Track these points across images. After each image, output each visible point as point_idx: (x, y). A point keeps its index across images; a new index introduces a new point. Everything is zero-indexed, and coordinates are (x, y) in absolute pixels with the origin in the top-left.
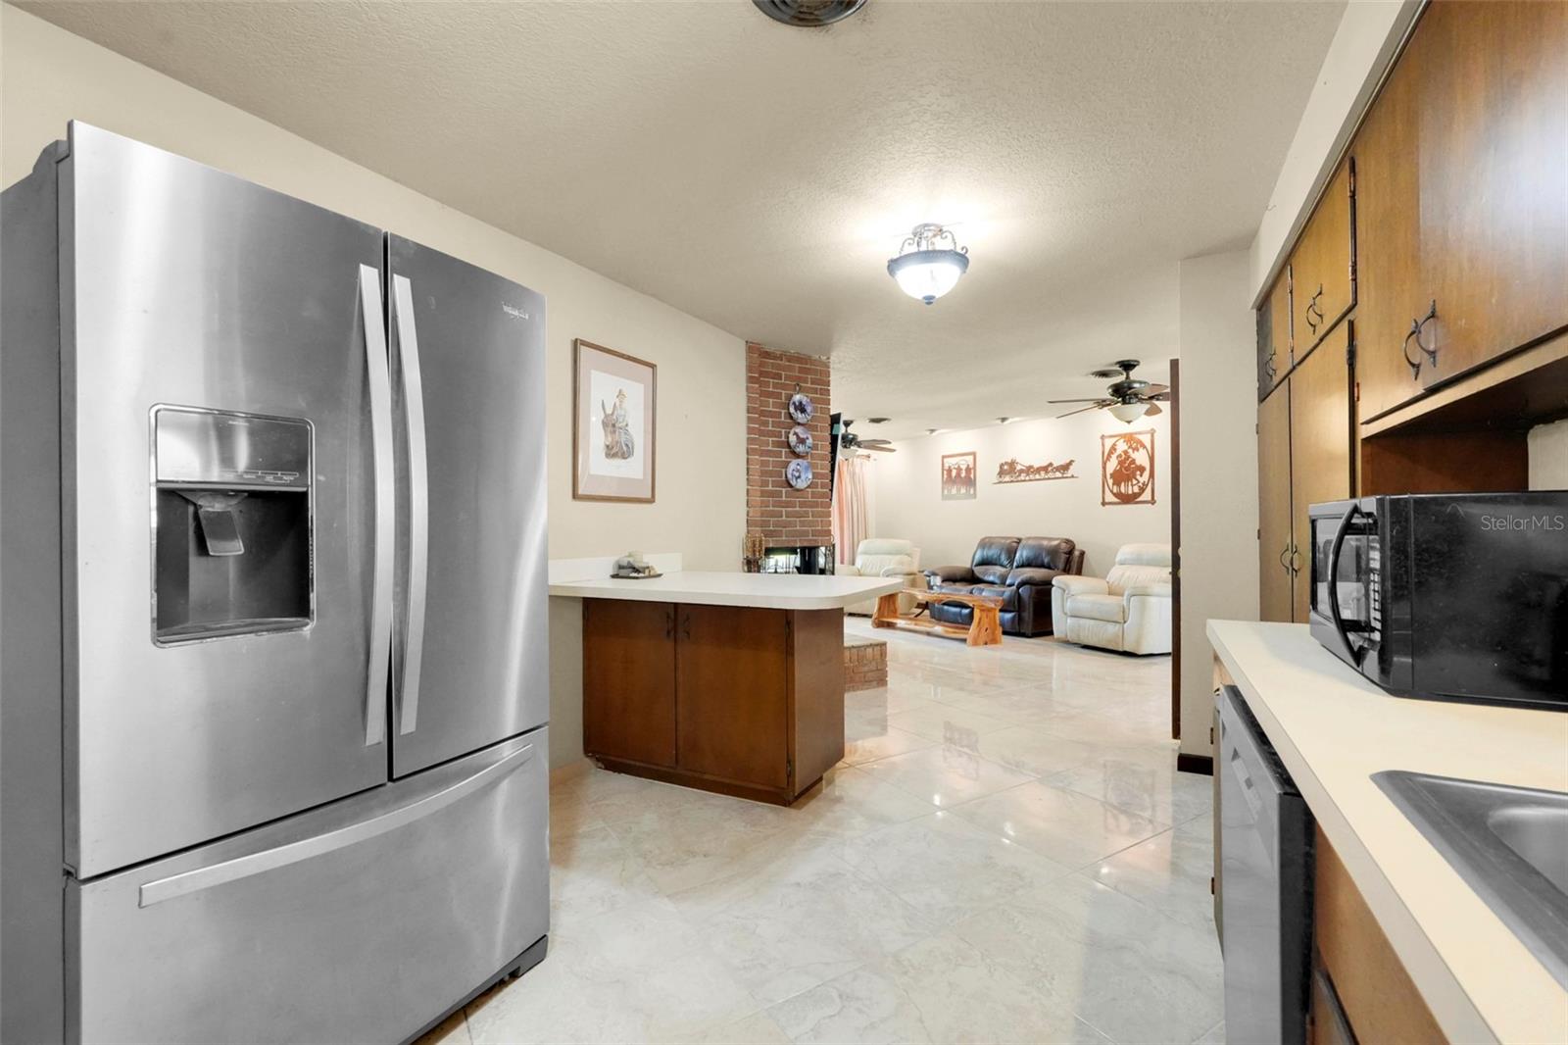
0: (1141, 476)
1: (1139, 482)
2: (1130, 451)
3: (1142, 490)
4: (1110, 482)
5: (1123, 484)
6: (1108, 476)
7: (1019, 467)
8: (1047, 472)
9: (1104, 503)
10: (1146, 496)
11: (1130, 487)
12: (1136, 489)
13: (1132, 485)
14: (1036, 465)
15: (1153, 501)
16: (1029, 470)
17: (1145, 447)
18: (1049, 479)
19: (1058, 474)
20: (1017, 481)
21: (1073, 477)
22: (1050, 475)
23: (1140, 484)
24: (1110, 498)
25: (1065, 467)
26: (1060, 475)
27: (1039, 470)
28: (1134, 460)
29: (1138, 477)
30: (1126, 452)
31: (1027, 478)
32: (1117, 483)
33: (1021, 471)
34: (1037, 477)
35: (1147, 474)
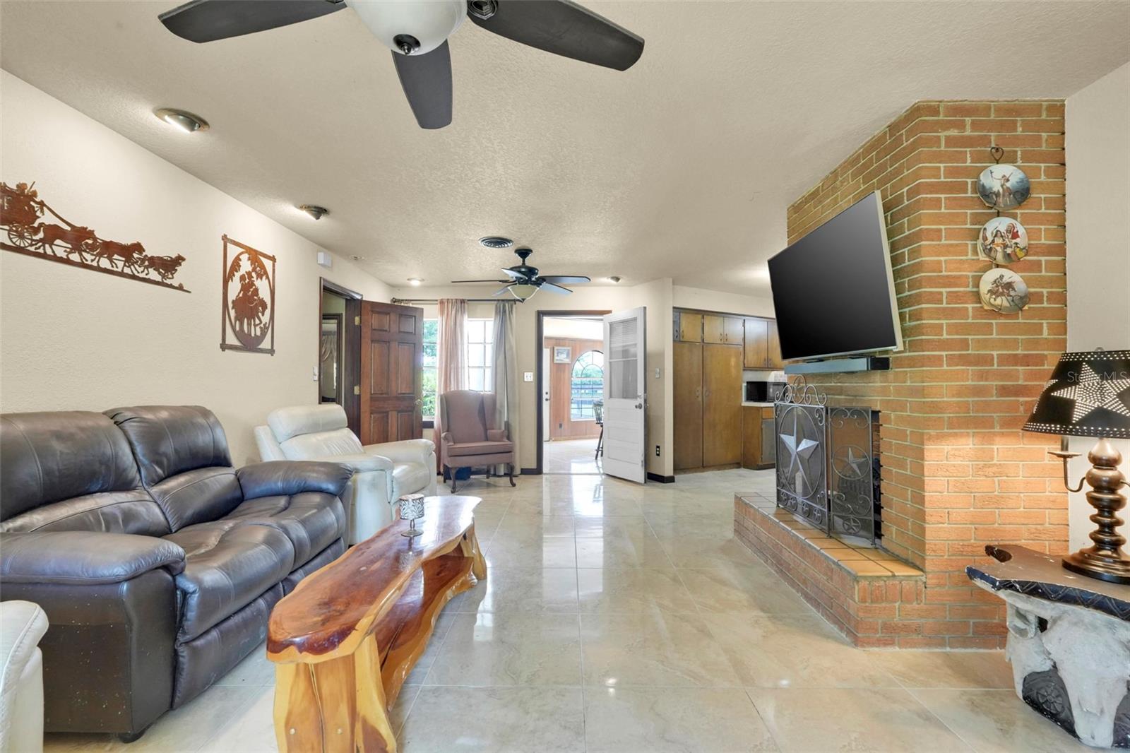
0: (263, 315)
1: (261, 322)
2: (254, 274)
3: (264, 334)
4: (232, 313)
5: (246, 320)
6: (230, 305)
7: (47, 219)
8: (129, 261)
9: (224, 346)
10: (266, 344)
11: (253, 327)
12: (258, 333)
13: (255, 326)
14: (103, 235)
15: (272, 351)
16: (80, 238)
17: (268, 278)
18: (133, 277)
19: (154, 275)
20: (44, 256)
21: (180, 288)
22: (138, 270)
23: (262, 325)
24: (232, 339)
25: (169, 265)
26: (158, 278)
27: (109, 248)
28: (256, 290)
29: (260, 314)
30: (249, 274)
31: (75, 257)
32: (239, 318)
33: (53, 233)
34: (104, 263)
35: (268, 312)
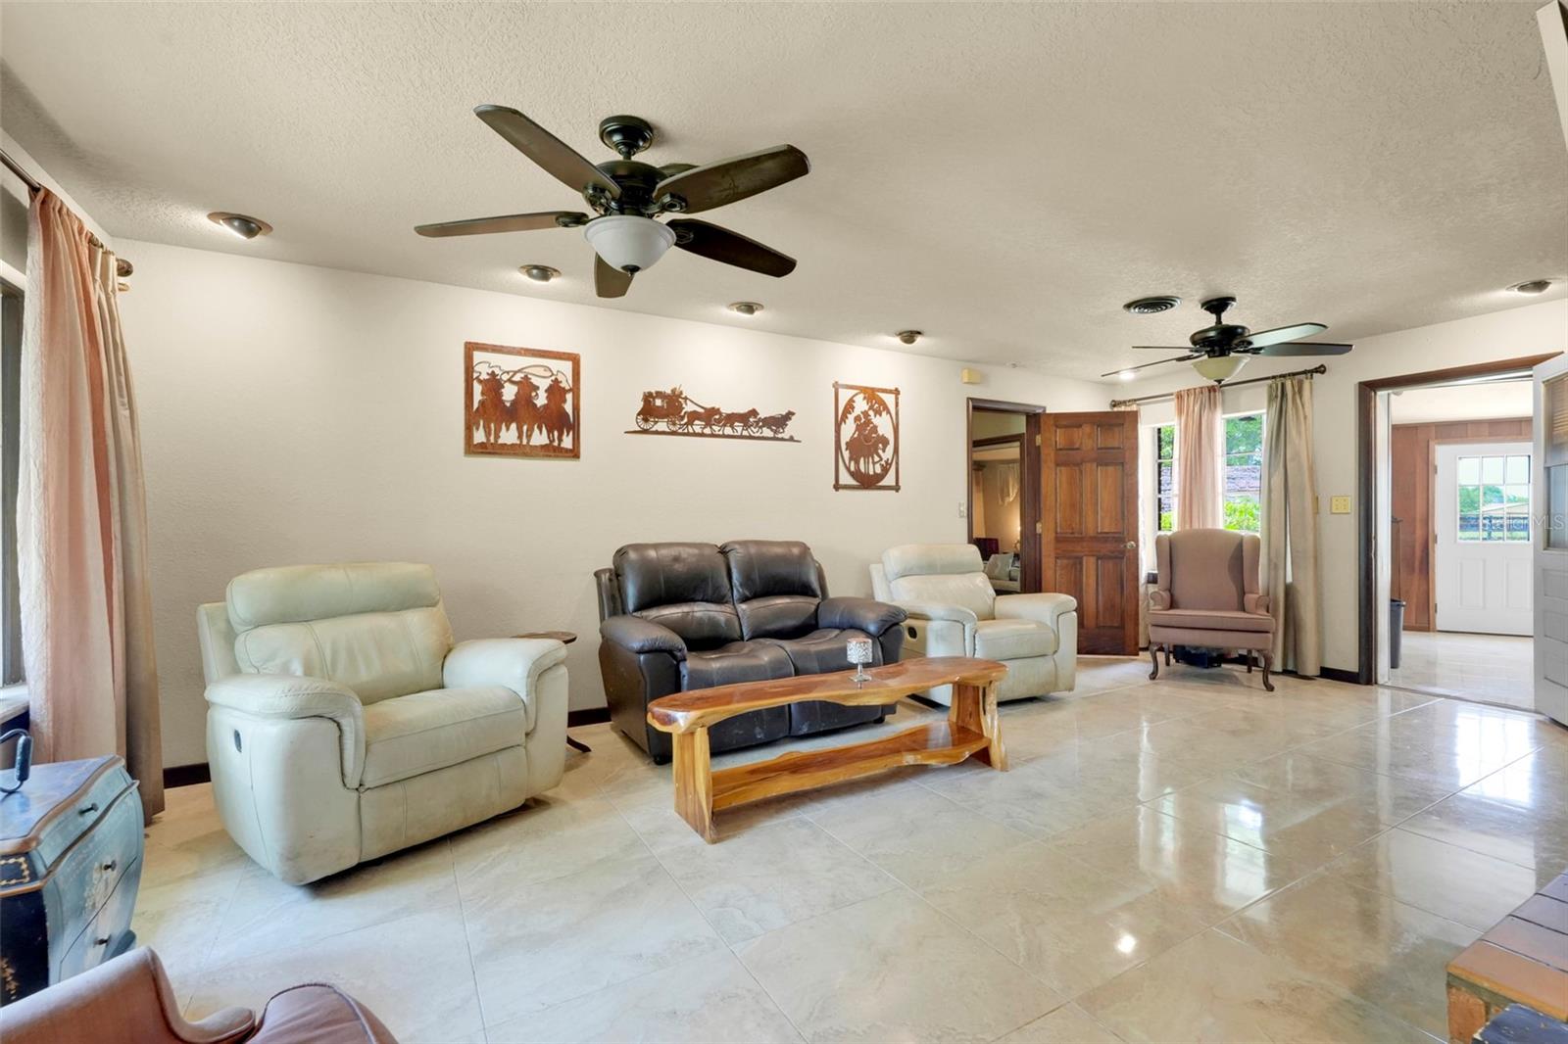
0: (884, 451)
1: (881, 459)
2: (871, 413)
3: (885, 470)
4: (846, 454)
5: (862, 459)
6: (843, 447)
7: (689, 408)
8: (747, 426)
9: (837, 487)
10: (889, 480)
11: (871, 466)
12: (878, 470)
13: (874, 463)
14: (726, 410)
15: (897, 488)
16: (710, 416)
17: (889, 412)
18: (750, 437)
19: (767, 432)
20: (688, 434)
21: (791, 439)
22: (754, 431)
23: (883, 462)
24: (846, 479)
25: (779, 422)
26: (771, 434)
27: (731, 419)
28: (875, 427)
29: (880, 452)
30: (865, 413)
31: (707, 431)
32: (855, 458)
33: (694, 416)
34: (728, 431)
35: (890, 448)
